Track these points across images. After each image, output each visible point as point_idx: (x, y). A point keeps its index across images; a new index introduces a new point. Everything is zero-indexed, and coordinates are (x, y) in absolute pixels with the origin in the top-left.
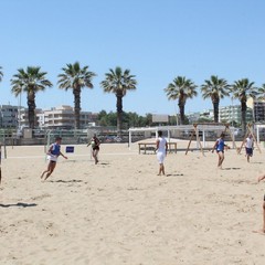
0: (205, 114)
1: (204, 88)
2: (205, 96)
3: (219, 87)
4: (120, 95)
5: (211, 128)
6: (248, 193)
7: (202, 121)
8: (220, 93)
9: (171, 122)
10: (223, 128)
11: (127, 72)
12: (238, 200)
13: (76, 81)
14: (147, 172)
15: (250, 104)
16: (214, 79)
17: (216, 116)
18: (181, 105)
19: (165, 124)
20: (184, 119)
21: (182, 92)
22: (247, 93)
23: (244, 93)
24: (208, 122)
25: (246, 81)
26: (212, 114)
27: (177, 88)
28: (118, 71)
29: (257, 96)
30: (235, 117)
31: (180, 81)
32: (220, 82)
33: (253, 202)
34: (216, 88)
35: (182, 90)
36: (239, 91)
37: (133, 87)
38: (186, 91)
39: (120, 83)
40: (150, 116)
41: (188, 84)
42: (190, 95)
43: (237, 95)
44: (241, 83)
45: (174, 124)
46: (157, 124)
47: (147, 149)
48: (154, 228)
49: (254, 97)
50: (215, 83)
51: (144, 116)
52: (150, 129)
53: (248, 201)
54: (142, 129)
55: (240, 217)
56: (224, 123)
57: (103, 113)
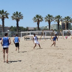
0: (46, 27)
1: (46, 18)
2: (46, 21)
3: (50, 18)
4: (18, 21)
6: (61, 53)
7: (45, 29)
8: (51, 20)
9: (35, 30)
10: (52, 31)
11: (20, 13)
12: (58, 55)
13: (3, 16)
14: (27, 46)
16: (49, 15)
17: (50, 28)
18: (38, 24)
19: (33, 30)
20: (39, 29)
21: (38, 20)
22: (60, 20)
23: (58, 20)
24: (47, 30)
25: (59, 16)
26: (48, 27)
27: (37, 19)
28: (17, 13)
29: (63, 21)
30: (56, 28)
31: (37, 16)
32: (51, 16)
33: (63, 55)
34: (49, 18)
36: (57, 19)
37: (22, 18)
38: (40, 19)
39: (18, 17)
40: (28, 28)
41: (40, 17)
42: (41, 21)
43: (56, 21)
45: (36, 30)
46: (30, 30)
47: (27, 39)
48: (31, 65)
49: (62, 21)
50: (49, 16)
51: (26, 28)
52: (28, 32)
53: (61, 55)
54: (25, 32)
55: (59, 60)
56: (52, 30)
57: (12, 27)
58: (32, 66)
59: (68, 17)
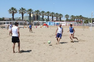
0: (20, 18)
1: (19, 11)
2: (20, 13)
3: (23, 11)
5: (21, 22)
6: (32, 39)
7: (19, 20)
8: (24, 12)
9: (10, 20)
10: (25, 22)
12: (29, 40)
14: (3, 34)
15: (32, 15)
16: (22, 8)
17: (23, 19)
18: (13, 15)
19: (8, 20)
20: (14, 19)
21: (13, 11)
22: (31, 13)
23: (30, 13)
24: (20, 20)
25: (31, 9)
26: (21, 18)
27: (12, 10)
29: (34, 14)
30: (28, 19)
31: (12, 8)
32: (24, 9)
33: (33, 41)
36: (29, 12)
38: (14, 11)
40: (4, 18)
41: (15, 9)
42: (15, 13)
43: (28, 13)
44: (30, 10)
45: (11, 20)
46: (6, 20)
47: (3, 27)
48: (7, 48)
49: (33, 14)
50: (22, 9)
51: (2, 18)
52: (4, 22)
53: (32, 41)
54: (2, 22)
55: (30, 45)
56: (25, 20)
58: (8, 50)
59: (38, 11)
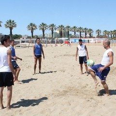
1: (40, 27)
4: (11, 29)
8: (45, 28)
11: (13, 21)
16: (43, 23)
18: (32, 32)
22: (54, 28)
23: (52, 28)
25: (53, 25)
28: (10, 21)
31: (31, 24)
32: (45, 24)
34: (43, 27)
35: (32, 27)
37: (15, 26)
38: (34, 28)
39: (11, 25)
41: (34, 25)
43: (50, 29)
44: (51, 25)
50: (43, 25)
59: (62, 26)
